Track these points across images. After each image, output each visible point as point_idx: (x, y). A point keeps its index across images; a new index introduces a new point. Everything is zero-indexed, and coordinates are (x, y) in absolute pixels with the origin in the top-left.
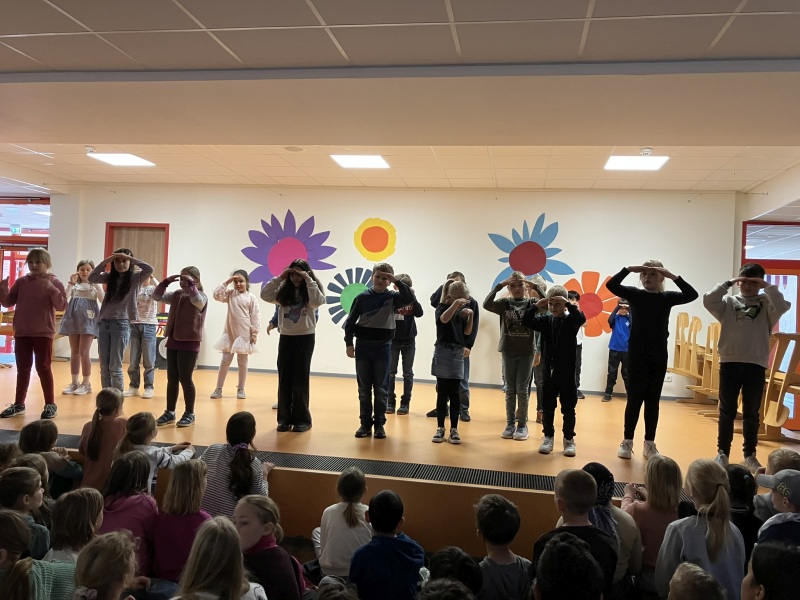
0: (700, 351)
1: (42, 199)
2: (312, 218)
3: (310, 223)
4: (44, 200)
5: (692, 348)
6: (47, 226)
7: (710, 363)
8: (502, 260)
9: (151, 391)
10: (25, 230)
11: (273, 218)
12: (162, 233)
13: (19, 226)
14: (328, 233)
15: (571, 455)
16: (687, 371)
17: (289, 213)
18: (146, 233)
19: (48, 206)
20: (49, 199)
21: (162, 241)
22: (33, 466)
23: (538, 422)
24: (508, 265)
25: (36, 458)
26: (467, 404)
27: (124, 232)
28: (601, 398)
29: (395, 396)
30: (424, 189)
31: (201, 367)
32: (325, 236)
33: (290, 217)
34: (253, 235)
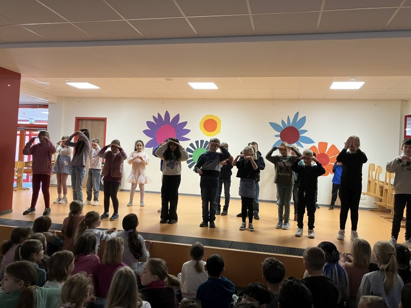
0: (381, 184)
1: (44, 105)
2: (179, 114)
3: (177, 117)
4: (46, 106)
5: (377, 182)
6: (47, 119)
7: (387, 190)
8: (276, 136)
9: (97, 202)
10: (36, 121)
11: (159, 115)
12: (103, 122)
13: (33, 119)
14: (186, 122)
15: (312, 238)
16: (374, 195)
17: (167, 112)
18: (95, 123)
19: (47, 109)
20: (48, 105)
21: (103, 126)
22: (39, 239)
23: (295, 220)
24: (279, 138)
25: (40, 235)
26: (258, 210)
27: (84, 122)
28: (328, 208)
29: (220, 206)
30: (236, 100)
31: (122, 190)
32: (185, 123)
33: (167, 114)
34: (149, 123)
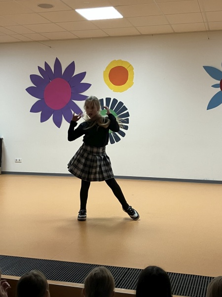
2: (73, 63)
3: (72, 66)
8: (215, 86)
11: (46, 64)
14: (85, 73)
17: (57, 59)
24: (219, 89)
32: (83, 75)
33: (58, 63)
34: (33, 78)
